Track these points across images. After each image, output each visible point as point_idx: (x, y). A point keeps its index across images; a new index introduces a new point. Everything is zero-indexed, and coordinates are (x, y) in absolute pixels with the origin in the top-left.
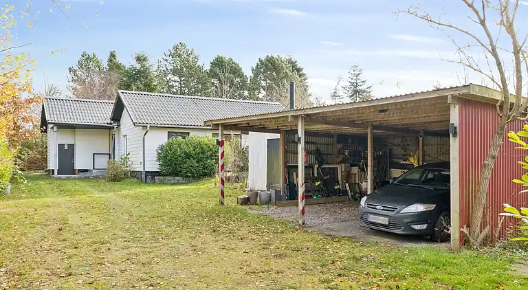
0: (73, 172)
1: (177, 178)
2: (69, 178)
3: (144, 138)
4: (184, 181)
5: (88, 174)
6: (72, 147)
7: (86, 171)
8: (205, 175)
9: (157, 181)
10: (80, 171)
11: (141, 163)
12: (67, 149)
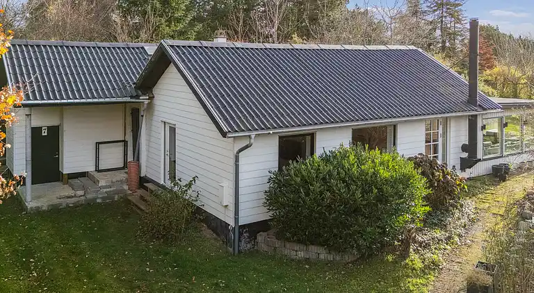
0: (58, 177)
1: (313, 248)
3: (237, 158)
4: (330, 257)
6: (55, 131)
10: (72, 177)
11: (226, 206)
12: (46, 134)
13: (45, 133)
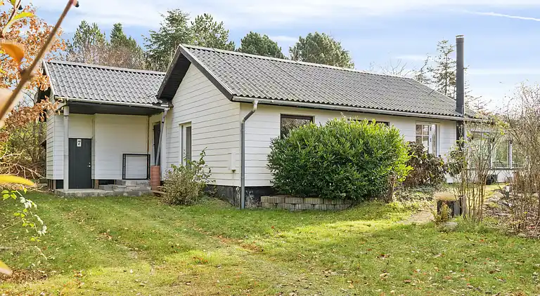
0: (90, 184)
1: (310, 200)
2: (88, 195)
3: (243, 126)
4: (324, 207)
5: (119, 189)
6: (88, 143)
7: (111, 182)
8: (368, 196)
9: (266, 205)
10: (104, 182)
11: (234, 171)
12: (80, 146)
13: (79, 144)
